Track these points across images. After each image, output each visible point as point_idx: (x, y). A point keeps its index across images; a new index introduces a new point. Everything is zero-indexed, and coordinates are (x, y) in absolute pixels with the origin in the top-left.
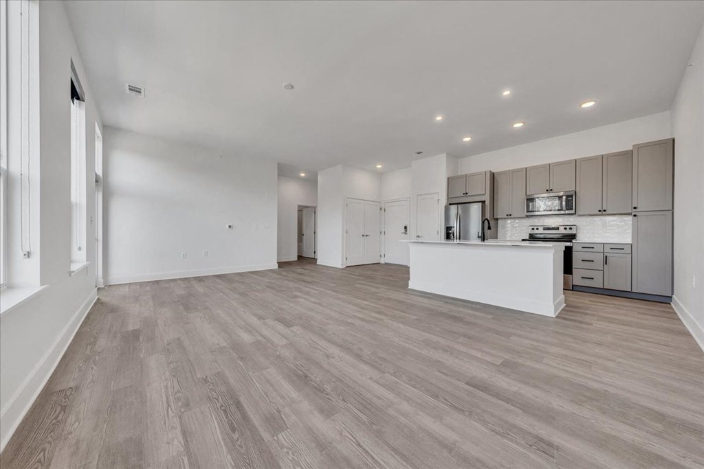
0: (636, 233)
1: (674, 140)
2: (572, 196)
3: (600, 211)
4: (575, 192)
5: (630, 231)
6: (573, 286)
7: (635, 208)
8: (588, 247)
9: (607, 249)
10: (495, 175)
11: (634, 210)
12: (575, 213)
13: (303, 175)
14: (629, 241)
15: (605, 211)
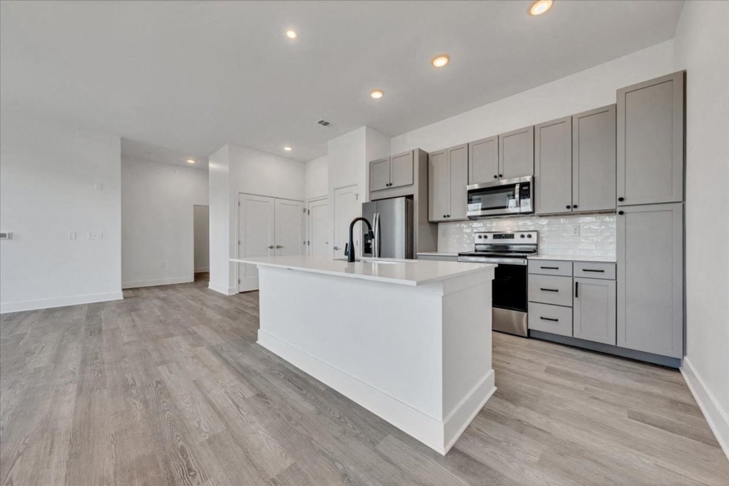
0: (623, 243)
1: (685, 74)
2: (527, 184)
3: (568, 207)
4: (534, 178)
5: (613, 240)
6: (529, 330)
7: (621, 199)
8: (551, 268)
9: (578, 272)
10: (430, 156)
11: (619, 203)
12: (533, 212)
13: (191, 161)
14: (611, 256)
15: (575, 207)
